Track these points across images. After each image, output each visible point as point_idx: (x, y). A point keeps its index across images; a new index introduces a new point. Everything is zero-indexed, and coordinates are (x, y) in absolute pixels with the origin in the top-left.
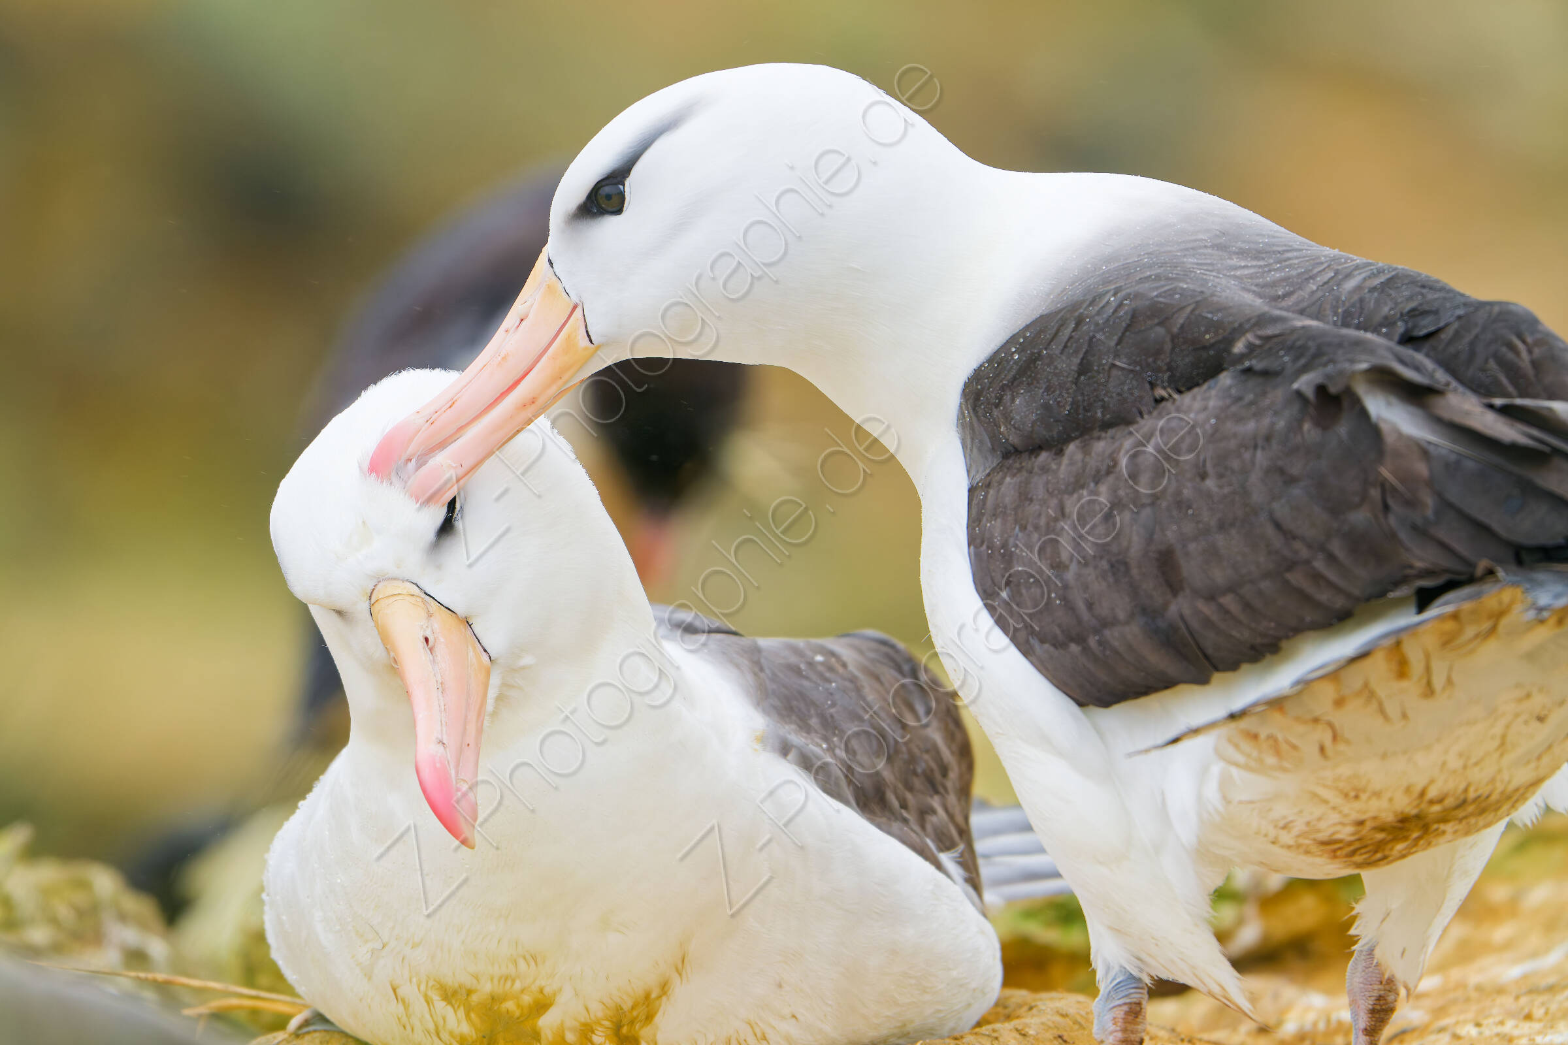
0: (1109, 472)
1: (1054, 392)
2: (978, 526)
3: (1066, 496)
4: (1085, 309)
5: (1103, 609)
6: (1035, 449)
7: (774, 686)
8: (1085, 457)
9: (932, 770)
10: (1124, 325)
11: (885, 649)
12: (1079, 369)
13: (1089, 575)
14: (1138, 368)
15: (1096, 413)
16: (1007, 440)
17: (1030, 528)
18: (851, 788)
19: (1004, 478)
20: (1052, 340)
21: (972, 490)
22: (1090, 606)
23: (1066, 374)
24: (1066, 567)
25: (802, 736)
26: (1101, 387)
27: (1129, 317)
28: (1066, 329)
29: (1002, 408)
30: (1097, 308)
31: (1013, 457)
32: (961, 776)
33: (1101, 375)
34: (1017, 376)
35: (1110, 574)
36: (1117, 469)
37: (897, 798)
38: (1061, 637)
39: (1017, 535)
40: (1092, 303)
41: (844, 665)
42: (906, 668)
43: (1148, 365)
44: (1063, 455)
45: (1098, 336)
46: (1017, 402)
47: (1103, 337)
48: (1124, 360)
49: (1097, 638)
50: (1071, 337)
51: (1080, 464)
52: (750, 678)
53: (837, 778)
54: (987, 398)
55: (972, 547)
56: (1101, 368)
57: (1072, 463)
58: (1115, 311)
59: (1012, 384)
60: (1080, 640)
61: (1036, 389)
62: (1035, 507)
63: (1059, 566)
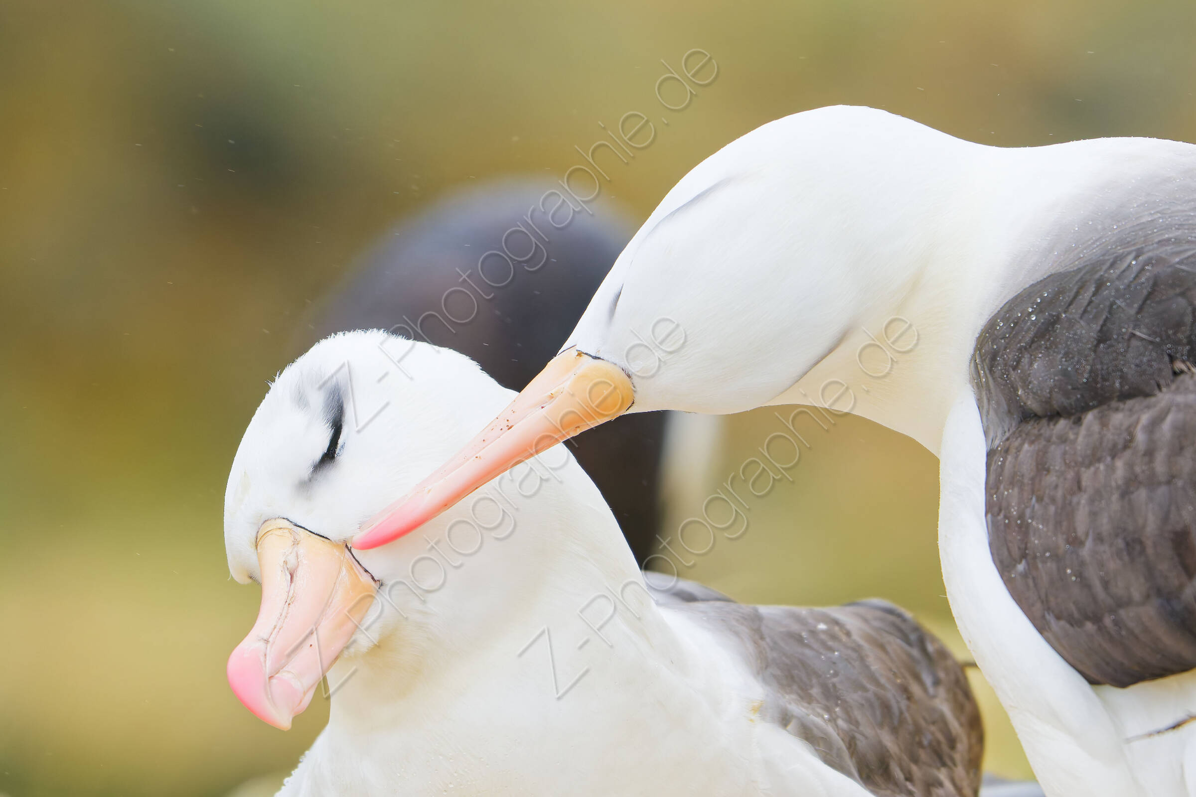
0: (1126, 447)
1: (1073, 358)
2: (995, 493)
3: (1083, 469)
4: (1106, 271)
5: (1119, 588)
6: (1054, 415)
7: (775, 655)
8: (1102, 429)
9: (939, 742)
10: (1145, 292)
11: (891, 618)
12: (1098, 336)
13: (1105, 552)
14: (1158, 340)
15: (1114, 383)
16: (1025, 403)
17: (1046, 499)
18: (854, 760)
19: (1022, 445)
20: (1071, 304)
21: (990, 454)
22: (1106, 584)
23: (1084, 341)
24: (1082, 543)
25: (803, 707)
26: (1120, 357)
27: (1151, 282)
28: (1085, 293)
29: (1019, 371)
30: (1118, 272)
31: (1032, 422)
32: (970, 748)
33: (1120, 345)
34: (1036, 339)
35: (1125, 553)
36: (1133, 445)
37: (902, 769)
38: (1076, 615)
39: (1034, 506)
40: (1113, 265)
41: (848, 634)
42: (913, 637)
43: (1168, 336)
44: (1081, 425)
45: (1118, 302)
46: (1035, 366)
47: (1123, 305)
48: (1144, 330)
49: (1113, 617)
50: (1090, 302)
51: (1097, 436)
52: (750, 647)
53: (839, 749)
54: (1004, 359)
55: (989, 516)
56: (1120, 337)
57: (1089, 435)
58: (1137, 277)
59: (1030, 347)
60: (1097, 619)
61: (1055, 354)
62: (1051, 479)
63: (1076, 542)
